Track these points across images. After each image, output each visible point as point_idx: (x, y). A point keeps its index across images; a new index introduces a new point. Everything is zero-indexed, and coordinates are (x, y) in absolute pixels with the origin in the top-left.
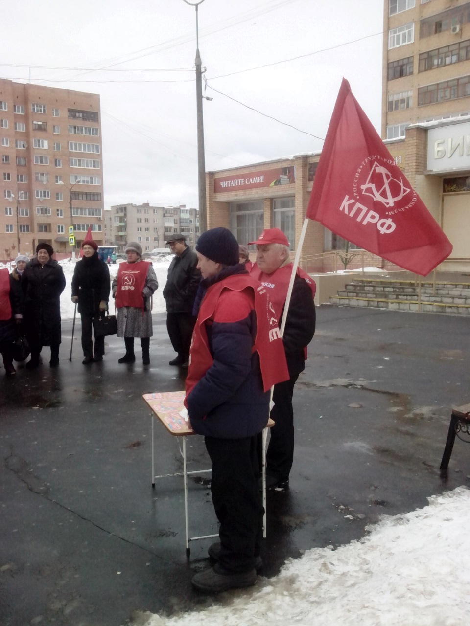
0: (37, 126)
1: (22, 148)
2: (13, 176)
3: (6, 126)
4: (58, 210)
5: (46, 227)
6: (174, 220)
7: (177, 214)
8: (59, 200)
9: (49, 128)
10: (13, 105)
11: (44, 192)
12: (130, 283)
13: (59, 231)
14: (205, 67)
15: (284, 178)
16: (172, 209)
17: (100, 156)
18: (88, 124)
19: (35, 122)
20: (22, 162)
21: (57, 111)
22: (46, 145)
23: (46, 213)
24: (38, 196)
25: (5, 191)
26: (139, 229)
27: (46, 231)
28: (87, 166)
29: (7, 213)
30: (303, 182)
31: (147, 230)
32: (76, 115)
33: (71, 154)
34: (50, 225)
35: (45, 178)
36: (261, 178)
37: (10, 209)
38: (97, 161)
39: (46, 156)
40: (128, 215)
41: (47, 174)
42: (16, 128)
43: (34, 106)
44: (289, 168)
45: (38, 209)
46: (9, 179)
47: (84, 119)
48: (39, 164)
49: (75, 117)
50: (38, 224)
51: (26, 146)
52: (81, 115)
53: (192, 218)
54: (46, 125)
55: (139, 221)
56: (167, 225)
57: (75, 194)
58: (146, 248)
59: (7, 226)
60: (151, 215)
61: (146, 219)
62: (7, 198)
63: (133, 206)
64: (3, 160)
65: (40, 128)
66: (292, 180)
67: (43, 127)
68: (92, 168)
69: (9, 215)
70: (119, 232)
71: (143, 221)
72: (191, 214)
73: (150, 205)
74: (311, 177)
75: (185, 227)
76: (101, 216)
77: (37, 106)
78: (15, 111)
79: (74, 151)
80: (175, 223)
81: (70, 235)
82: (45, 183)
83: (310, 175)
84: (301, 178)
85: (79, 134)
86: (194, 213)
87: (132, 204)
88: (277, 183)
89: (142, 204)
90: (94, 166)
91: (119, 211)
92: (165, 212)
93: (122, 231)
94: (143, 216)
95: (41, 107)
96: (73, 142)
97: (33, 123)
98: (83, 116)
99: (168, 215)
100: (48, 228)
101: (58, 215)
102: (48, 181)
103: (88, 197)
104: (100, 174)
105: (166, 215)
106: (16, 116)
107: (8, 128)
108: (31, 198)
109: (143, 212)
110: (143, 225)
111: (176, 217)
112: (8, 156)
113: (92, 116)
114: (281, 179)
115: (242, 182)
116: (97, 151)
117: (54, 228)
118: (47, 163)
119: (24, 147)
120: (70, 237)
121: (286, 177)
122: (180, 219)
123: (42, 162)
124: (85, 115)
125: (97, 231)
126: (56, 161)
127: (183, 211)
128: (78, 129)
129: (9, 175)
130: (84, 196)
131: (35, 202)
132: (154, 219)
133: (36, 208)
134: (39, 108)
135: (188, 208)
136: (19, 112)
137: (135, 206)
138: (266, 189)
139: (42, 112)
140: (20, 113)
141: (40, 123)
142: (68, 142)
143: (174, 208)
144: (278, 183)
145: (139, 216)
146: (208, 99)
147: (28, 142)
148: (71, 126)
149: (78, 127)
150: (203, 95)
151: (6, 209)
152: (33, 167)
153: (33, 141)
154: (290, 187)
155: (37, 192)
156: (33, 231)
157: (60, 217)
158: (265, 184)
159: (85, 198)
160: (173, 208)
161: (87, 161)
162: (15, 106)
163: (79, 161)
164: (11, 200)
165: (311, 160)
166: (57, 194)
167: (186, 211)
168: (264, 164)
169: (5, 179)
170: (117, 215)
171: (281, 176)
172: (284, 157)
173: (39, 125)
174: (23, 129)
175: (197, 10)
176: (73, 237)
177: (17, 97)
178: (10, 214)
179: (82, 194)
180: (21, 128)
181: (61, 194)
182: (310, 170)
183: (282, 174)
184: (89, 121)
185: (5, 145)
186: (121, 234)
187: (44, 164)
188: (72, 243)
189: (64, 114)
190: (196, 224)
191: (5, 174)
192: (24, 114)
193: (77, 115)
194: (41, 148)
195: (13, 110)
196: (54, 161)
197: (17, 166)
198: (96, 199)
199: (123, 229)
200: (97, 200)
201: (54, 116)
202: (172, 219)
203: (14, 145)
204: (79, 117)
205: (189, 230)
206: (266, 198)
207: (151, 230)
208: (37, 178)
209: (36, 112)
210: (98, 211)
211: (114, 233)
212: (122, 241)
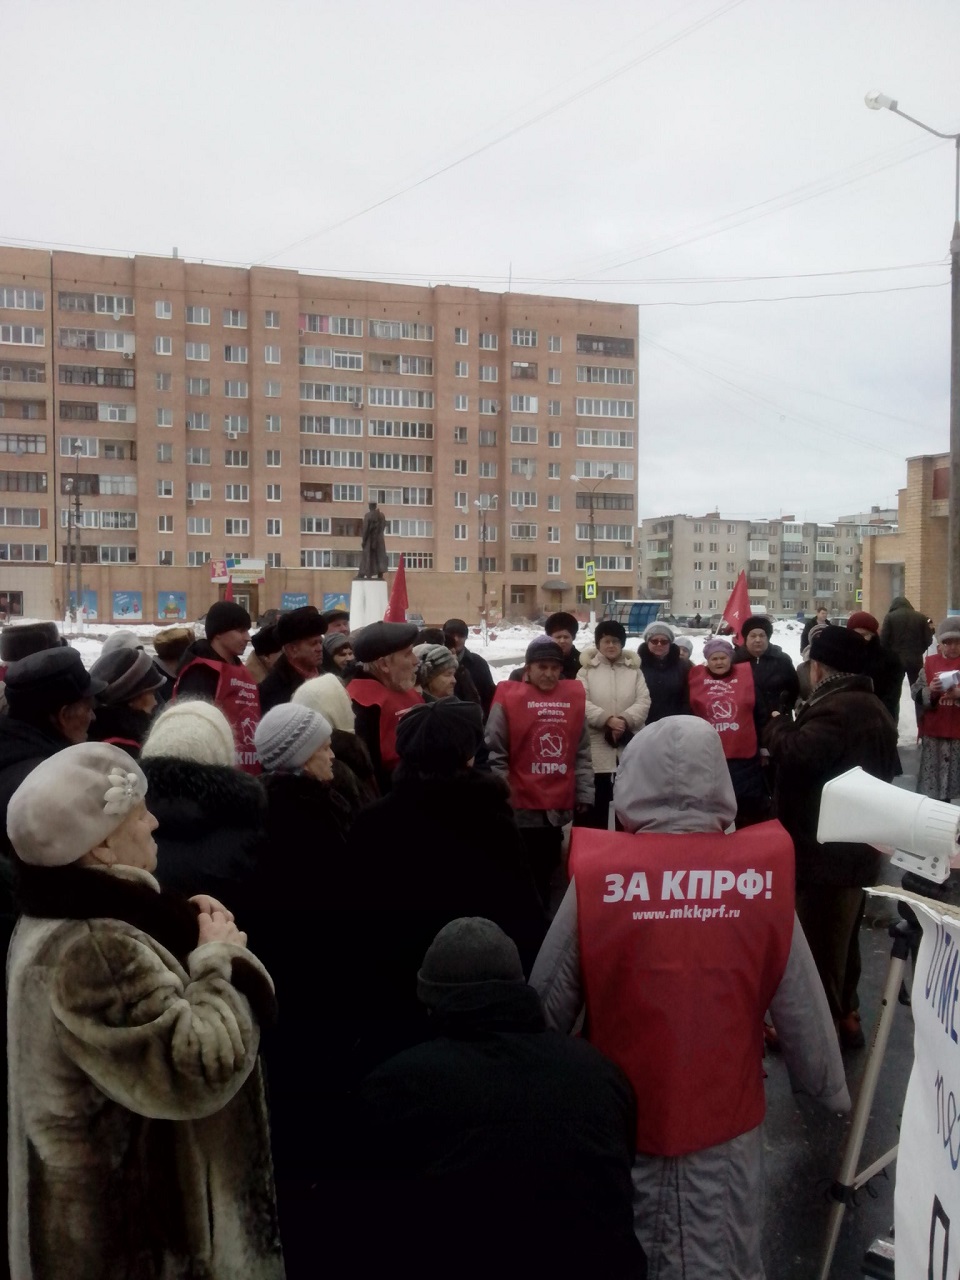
0: (519, 371)
1: (490, 413)
2: (473, 467)
3: (464, 373)
4: (550, 529)
5: (526, 562)
6: (770, 546)
7: (775, 534)
8: (554, 510)
9: (542, 374)
10: (478, 333)
11: (527, 495)
13: (550, 570)
16: (768, 525)
17: (634, 423)
18: (614, 362)
19: (516, 364)
20: (490, 439)
21: (557, 340)
22: (534, 405)
23: (528, 534)
24: (514, 502)
25: (456, 494)
26: (698, 566)
27: (526, 569)
28: (609, 443)
29: (457, 536)
31: (713, 566)
32: (592, 347)
33: (579, 422)
34: (534, 557)
35: (528, 469)
37: (464, 527)
38: (628, 434)
39: (532, 426)
40: (676, 537)
41: (534, 460)
42: (481, 377)
43: (515, 333)
45: (514, 528)
46: (464, 472)
47: (607, 353)
48: (520, 442)
49: (589, 350)
50: (512, 555)
51: (498, 409)
52: (600, 346)
53: (808, 543)
54: (536, 368)
55: (698, 548)
56: (755, 556)
57: (584, 497)
58: (710, 604)
59: (457, 559)
60: (722, 537)
61: (711, 544)
62: (459, 507)
63: (688, 519)
64: (456, 435)
65: (526, 375)
67: (530, 371)
68: (619, 447)
69: (460, 538)
70: (656, 570)
71: (706, 548)
72: (805, 535)
73: (722, 517)
75: (792, 560)
76: (632, 541)
77: (521, 334)
78: (481, 345)
79: (585, 414)
80: (771, 553)
81: (588, 577)
82: (529, 477)
85: (596, 383)
87: (684, 515)
89: (704, 515)
90: (622, 444)
91: (659, 529)
92: (752, 531)
93: (662, 569)
94: (706, 538)
95: (528, 334)
96: (585, 398)
97: (512, 365)
98: (605, 348)
99: (758, 536)
100: (530, 564)
101: (550, 539)
102: (534, 474)
103: (608, 504)
104: (632, 460)
105: (752, 536)
106: (483, 355)
107: (467, 376)
108: (502, 504)
109: (707, 530)
110: (706, 556)
111: (774, 541)
112: (465, 429)
113: (623, 346)
116: (630, 413)
117: (542, 562)
118: (534, 439)
119: (493, 410)
120: (588, 583)
122: (783, 544)
123: (524, 438)
124: (607, 345)
125: (624, 569)
126: (551, 434)
127: (789, 529)
128: (595, 374)
129: (464, 463)
130: (601, 501)
131: (508, 513)
132: (728, 545)
133: (510, 527)
134: (525, 337)
135: (799, 522)
136: (487, 346)
137: (691, 520)
139: (530, 345)
140: (490, 349)
141: (525, 365)
142: (575, 399)
143: (771, 522)
145: (698, 538)
147: (503, 403)
148: (581, 368)
149: (595, 369)
151: (457, 527)
152: (508, 447)
153: (510, 399)
155: (514, 494)
156: (502, 568)
157: (553, 542)
159: (601, 505)
160: (767, 522)
161: (609, 434)
162: (481, 335)
163: (595, 434)
164: (465, 510)
166: (551, 498)
167: (795, 527)
169: (457, 471)
170: (654, 537)
173: (523, 369)
174: (494, 378)
176: (594, 583)
177: (487, 319)
178: (464, 536)
179: (598, 498)
180: (490, 376)
181: (557, 499)
184: (616, 356)
185: (461, 409)
186: (660, 574)
187: (529, 442)
188: (590, 594)
189: (570, 344)
190: (815, 555)
191: (457, 463)
192: (496, 350)
193: (595, 345)
194: (525, 411)
195: (477, 343)
196: (547, 436)
197: (480, 446)
198: (624, 506)
199: (665, 564)
200: (626, 509)
201: (552, 351)
202: (766, 545)
203: (477, 408)
204: (597, 351)
205: (799, 568)
207: (722, 567)
208: (515, 468)
209: (519, 344)
210: (625, 530)
211: (647, 572)
212: (661, 588)
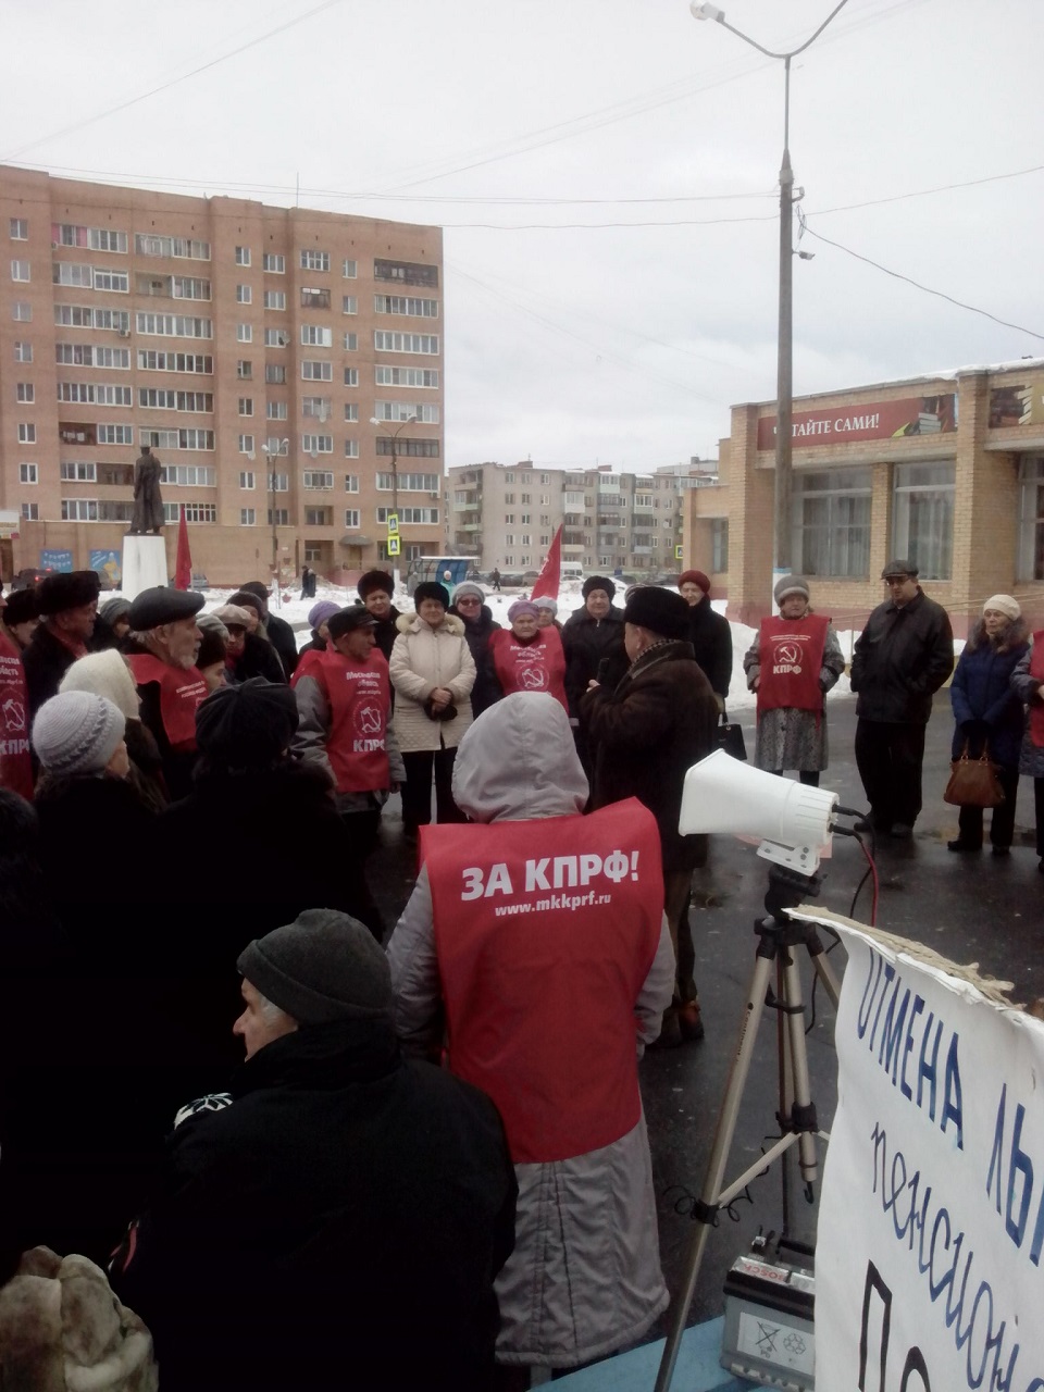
0: (310, 298)
1: (278, 346)
2: (259, 404)
3: (247, 299)
4: (347, 478)
5: (321, 515)
6: (586, 498)
7: (591, 485)
8: (352, 457)
9: (336, 302)
10: (262, 253)
11: (321, 439)
12: (793, 660)
13: (349, 523)
14: (801, 189)
15: (930, 420)
16: (581, 474)
17: (440, 360)
18: (417, 291)
19: (305, 290)
20: (278, 376)
21: (352, 264)
22: (327, 338)
23: (323, 484)
24: (307, 447)
25: (241, 438)
26: (510, 519)
27: (322, 522)
28: (412, 382)
29: (243, 485)
30: (976, 428)
31: (526, 519)
32: (391, 274)
33: (379, 358)
34: (330, 509)
35: (323, 409)
36: (873, 420)
37: (250, 476)
38: (434, 372)
39: (327, 362)
40: (486, 488)
41: (329, 400)
42: (266, 304)
43: (304, 255)
44: (941, 398)
45: (307, 476)
46: (249, 412)
47: (408, 280)
48: (312, 379)
49: (388, 277)
50: (306, 507)
51: (286, 341)
52: (401, 273)
53: (626, 495)
54: (329, 295)
55: (510, 499)
56: (570, 508)
57: (384, 442)
58: (523, 560)
59: (244, 512)
60: (535, 488)
61: (524, 495)
62: (244, 452)
63: (497, 468)
64: (239, 370)
65: (317, 303)
66: (948, 423)
67: (321, 299)
68: (422, 387)
69: (247, 488)
70: (465, 523)
71: (518, 499)
72: (623, 486)
73: (535, 466)
74: (995, 419)
75: (609, 514)
76: (438, 491)
77: (311, 256)
78: (266, 268)
79: (384, 350)
80: (587, 506)
81: (391, 532)
82: (323, 419)
83: (992, 414)
84: (973, 421)
85: (396, 314)
86: (629, 483)
87: (494, 464)
88: (911, 430)
89: (516, 463)
90: (427, 383)
91: (467, 478)
92: (567, 481)
93: (471, 523)
94: (518, 489)
95: (318, 256)
96: (384, 331)
97: (302, 292)
98: (406, 274)
99: (574, 487)
100: (326, 519)
101: (348, 489)
102: (329, 416)
103: (412, 451)
104: (438, 401)
105: (567, 487)
106: (268, 278)
107: (250, 303)
108: (293, 449)
109: (519, 479)
110: (518, 508)
111: (590, 492)
112: (250, 363)
113: (425, 274)
114: (922, 422)
115: (826, 426)
116: (434, 349)
117: (339, 515)
118: (327, 376)
119: (281, 343)
120: (390, 538)
121: (934, 417)
122: (599, 495)
123: (317, 375)
124: (410, 272)
125: (429, 522)
126: (347, 371)
127: (606, 479)
128: (395, 304)
129: (249, 402)
130: (404, 447)
131: (301, 460)
132: (542, 497)
133: (302, 475)
134: (315, 260)
135: (616, 471)
136: (273, 268)
137: (502, 468)
138: (883, 443)
139: (322, 269)
140: (276, 272)
141: (317, 292)
142: (373, 332)
143: (587, 472)
144: (914, 429)
145: (509, 488)
146: (803, 255)
147: (291, 334)
148: (380, 297)
149: (395, 299)
150: (794, 248)
151: (243, 475)
152: (299, 385)
153: (301, 330)
154: (943, 439)
155: (307, 438)
156: (295, 522)
157: (351, 492)
158: (883, 432)
159: (404, 451)
160: (583, 472)
161: (412, 372)
162: (265, 256)
163: (396, 371)
164: (252, 455)
165: (996, 382)
166: (348, 444)
167: (612, 478)
168: (880, 389)
169: (242, 411)
170: (462, 487)
171: (921, 415)
172: (931, 374)
173: (314, 296)
174: (281, 305)
175: (787, 66)
176: (397, 538)
177: (271, 237)
178: (251, 486)
179: (400, 443)
180: (277, 303)
181: (355, 444)
182: (992, 403)
183: (924, 411)
184: (417, 285)
185: (244, 341)
186: (469, 528)
187: (322, 380)
188: (394, 550)
189: (366, 270)
190: (633, 508)
191: (241, 402)
192: (283, 273)
193: (394, 272)
194: (317, 344)
195: (261, 264)
196: (343, 373)
197: (267, 383)
198: (428, 453)
199: (474, 517)
200: (431, 456)
201: (347, 277)
202: (583, 495)
203: (262, 340)
204: (397, 278)
205: (617, 522)
206: (879, 463)
207: (536, 522)
208: (307, 408)
209: (308, 267)
210: (431, 479)
211: (455, 525)
212: (471, 543)
